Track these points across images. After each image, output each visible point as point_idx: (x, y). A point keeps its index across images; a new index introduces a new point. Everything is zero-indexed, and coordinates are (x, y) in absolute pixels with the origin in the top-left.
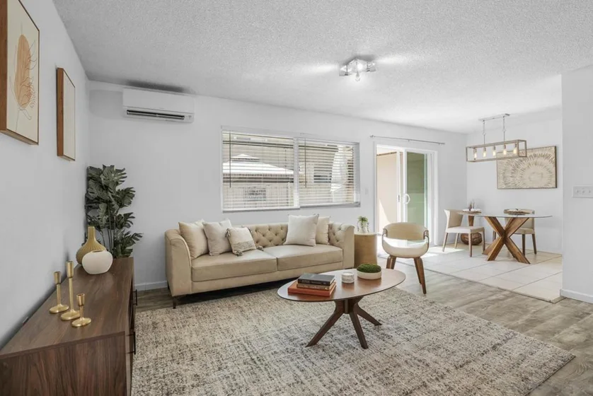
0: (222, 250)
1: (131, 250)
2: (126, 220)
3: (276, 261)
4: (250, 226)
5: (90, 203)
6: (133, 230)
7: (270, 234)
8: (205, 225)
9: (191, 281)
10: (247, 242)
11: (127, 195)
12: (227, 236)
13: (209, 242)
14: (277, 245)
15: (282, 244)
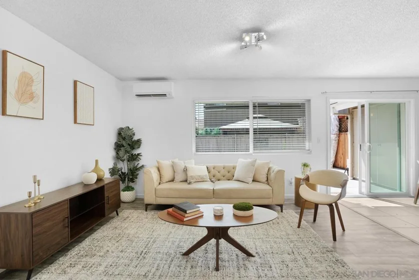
0: (181, 180)
1: (138, 174)
2: (137, 157)
3: (212, 191)
4: (209, 165)
5: (118, 147)
6: (141, 163)
7: (223, 172)
8: (173, 162)
9: (155, 196)
10: (199, 176)
11: (138, 142)
12: (185, 170)
13: (175, 174)
14: (229, 180)
15: (232, 180)
